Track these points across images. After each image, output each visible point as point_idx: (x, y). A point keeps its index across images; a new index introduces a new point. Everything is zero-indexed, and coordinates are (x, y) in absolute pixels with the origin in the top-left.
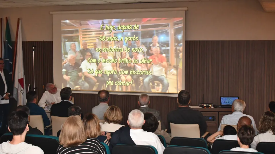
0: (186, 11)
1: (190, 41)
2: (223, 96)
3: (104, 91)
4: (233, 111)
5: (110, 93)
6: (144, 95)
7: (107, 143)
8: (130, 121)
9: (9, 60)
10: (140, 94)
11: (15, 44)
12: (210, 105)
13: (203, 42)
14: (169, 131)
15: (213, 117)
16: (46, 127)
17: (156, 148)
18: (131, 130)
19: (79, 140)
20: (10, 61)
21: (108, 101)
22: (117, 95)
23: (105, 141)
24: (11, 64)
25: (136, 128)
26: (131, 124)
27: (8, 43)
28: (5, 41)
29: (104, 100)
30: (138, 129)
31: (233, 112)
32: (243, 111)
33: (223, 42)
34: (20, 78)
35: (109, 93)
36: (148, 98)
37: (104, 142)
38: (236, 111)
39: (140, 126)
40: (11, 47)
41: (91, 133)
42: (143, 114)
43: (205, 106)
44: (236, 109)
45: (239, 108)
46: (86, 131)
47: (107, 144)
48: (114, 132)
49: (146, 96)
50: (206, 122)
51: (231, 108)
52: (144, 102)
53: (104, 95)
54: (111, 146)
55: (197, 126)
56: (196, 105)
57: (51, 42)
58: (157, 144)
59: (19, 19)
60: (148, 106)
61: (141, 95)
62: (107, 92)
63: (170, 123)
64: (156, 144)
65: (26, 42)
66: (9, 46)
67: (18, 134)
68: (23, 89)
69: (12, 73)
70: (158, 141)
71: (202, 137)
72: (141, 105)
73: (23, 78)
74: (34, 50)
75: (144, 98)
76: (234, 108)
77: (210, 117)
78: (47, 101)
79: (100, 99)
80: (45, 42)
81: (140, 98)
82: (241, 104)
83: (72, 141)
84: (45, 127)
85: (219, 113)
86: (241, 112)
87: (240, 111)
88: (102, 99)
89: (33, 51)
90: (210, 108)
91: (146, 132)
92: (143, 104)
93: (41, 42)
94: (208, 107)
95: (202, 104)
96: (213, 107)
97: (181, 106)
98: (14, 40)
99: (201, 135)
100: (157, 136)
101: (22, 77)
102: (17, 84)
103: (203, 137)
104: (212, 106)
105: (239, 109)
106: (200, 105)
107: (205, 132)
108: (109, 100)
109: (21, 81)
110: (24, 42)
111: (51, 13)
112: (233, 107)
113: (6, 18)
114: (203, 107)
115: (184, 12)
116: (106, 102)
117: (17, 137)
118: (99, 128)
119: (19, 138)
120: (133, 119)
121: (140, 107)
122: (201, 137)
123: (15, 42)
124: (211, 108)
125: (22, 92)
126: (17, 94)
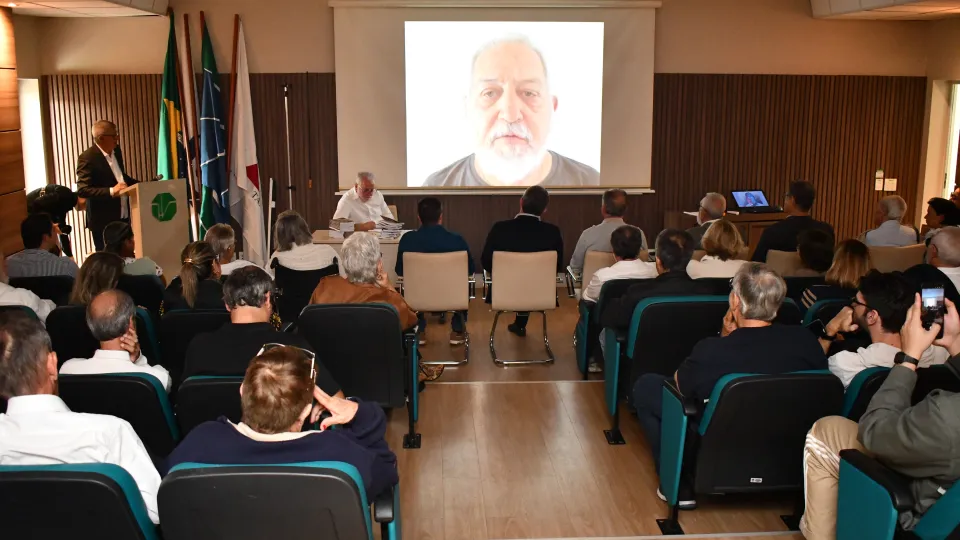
0: (656, 9)
1: (664, 75)
9: (218, 120)
11: (230, 81)
20: (221, 122)
24: (222, 129)
28: (201, 71)
34: (250, 164)
40: (218, 89)
59: (237, 19)
63: (770, 250)
65: (260, 75)
66: (214, 85)
68: (255, 189)
73: (255, 165)
74: (287, 94)
80: (312, 74)
89: (286, 98)
93: (301, 74)
96: (737, 213)
98: (224, 68)
101: (255, 162)
102: (242, 180)
109: (251, 172)
110: (255, 75)
111: (331, 3)
113: (202, 13)
115: (654, 12)
125: (256, 197)
126: (242, 203)
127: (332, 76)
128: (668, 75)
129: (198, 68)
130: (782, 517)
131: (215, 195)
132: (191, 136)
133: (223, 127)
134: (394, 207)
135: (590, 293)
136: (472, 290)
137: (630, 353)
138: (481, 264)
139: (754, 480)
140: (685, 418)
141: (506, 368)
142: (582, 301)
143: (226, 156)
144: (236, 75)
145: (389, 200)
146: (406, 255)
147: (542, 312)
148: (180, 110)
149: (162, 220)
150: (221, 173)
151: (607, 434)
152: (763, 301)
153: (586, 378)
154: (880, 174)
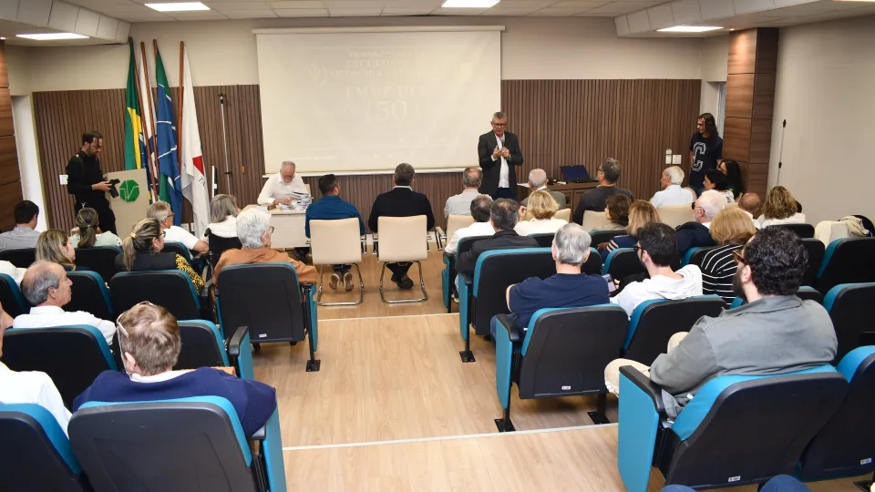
0: (502, 31)
9: (170, 123)
11: (181, 90)
20: (172, 125)
24: (174, 130)
33: (558, 82)
34: (196, 155)
40: (170, 99)
59: (182, 45)
63: (586, 211)
65: (201, 87)
66: (167, 96)
68: (201, 175)
73: (201, 156)
74: (222, 101)
79: (466, 181)
80: (241, 86)
89: (222, 105)
93: (233, 86)
98: (174, 82)
102: (189, 168)
109: (197, 162)
110: (197, 87)
111: (254, 31)
113: (155, 41)
115: (499, 33)
123: (178, 89)
125: (202, 181)
126: (190, 187)
127: (258, 86)
128: (511, 81)
129: (154, 84)
130: (589, 413)
131: (170, 180)
132: (150, 136)
133: (174, 128)
134: (308, 185)
135: (451, 247)
136: (364, 248)
137: (475, 293)
138: (370, 227)
139: (564, 388)
140: (511, 343)
141: (391, 305)
142: (445, 254)
143: (177, 150)
144: (183, 88)
145: (306, 180)
146: (311, 221)
147: (418, 262)
148: (140, 115)
149: (128, 201)
150: (174, 164)
151: (462, 354)
152: (568, 246)
153: (449, 312)
154: (669, 152)
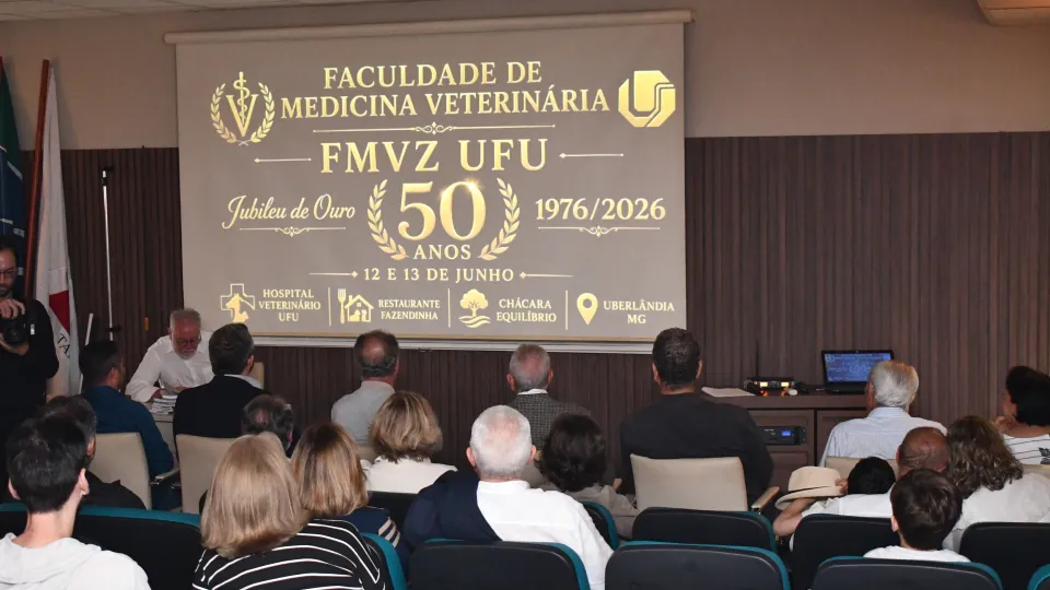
0: (686, 24)
1: (703, 140)
2: (831, 349)
3: (378, 336)
4: (870, 403)
5: (402, 345)
6: (530, 349)
7: (388, 537)
8: (477, 450)
9: (10, 222)
10: (513, 347)
11: (31, 163)
12: (785, 384)
13: (756, 139)
14: (628, 488)
15: (796, 430)
16: (157, 477)
17: (579, 551)
18: (480, 483)
19: (277, 525)
20: (14, 226)
21: (396, 373)
22: (427, 351)
23: (381, 531)
24: (19, 237)
25: (503, 476)
26: (482, 464)
27: (6, 157)
29: (378, 371)
30: (508, 480)
31: (872, 409)
32: (911, 407)
33: (829, 140)
34: (56, 290)
35: (396, 344)
36: (547, 359)
37: (377, 533)
38: (880, 405)
39: (515, 468)
40: (18, 174)
41: (331, 495)
42: (526, 424)
43: (764, 388)
44: (880, 397)
45: (891, 395)
46: (313, 487)
47: (392, 540)
48: (417, 492)
49: (539, 350)
50: (770, 448)
51: (862, 393)
52: (530, 376)
53: (376, 350)
54: (406, 548)
55: (732, 464)
56: (731, 386)
57: (171, 149)
58: (581, 536)
59: (46, 65)
60: (545, 392)
61: (520, 349)
62: (389, 341)
63: (632, 456)
64: (577, 535)
65: (77, 151)
66: (13, 168)
67: (45, 509)
68: (63, 331)
69: (25, 271)
70: (584, 525)
71: (754, 507)
72: (519, 386)
73: (67, 292)
74: (106, 182)
75: (531, 361)
76: (874, 393)
77: (785, 429)
78: (160, 376)
79: (364, 365)
80: (149, 150)
81: (514, 363)
82: (900, 378)
83: (250, 533)
84: (152, 477)
85: (819, 412)
86: (903, 407)
87: (899, 405)
88: (372, 364)
89: (105, 188)
90: (783, 394)
91: (540, 490)
92: (530, 382)
93: (134, 150)
94: (775, 390)
95: (753, 379)
96: (794, 392)
97: (673, 390)
98: (28, 144)
99: (751, 498)
100: (579, 506)
101: (64, 289)
103: (759, 506)
104: (790, 387)
105: (896, 399)
106: (746, 382)
107: (764, 489)
108: (397, 368)
109: (59, 301)
110: (69, 151)
111: (169, 38)
112: (871, 391)
114: (757, 391)
115: (682, 25)
116: (386, 378)
117: (42, 521)
118: (359, 478)
119: (52, 525)
120: (489, 442)
121: (514, 395)
122: (750, 508)
123: (34, 152)
124: (787, 394)
125: (62, 342)
128: (713, 140)
133: (16, 231)
144: (41, 152)
